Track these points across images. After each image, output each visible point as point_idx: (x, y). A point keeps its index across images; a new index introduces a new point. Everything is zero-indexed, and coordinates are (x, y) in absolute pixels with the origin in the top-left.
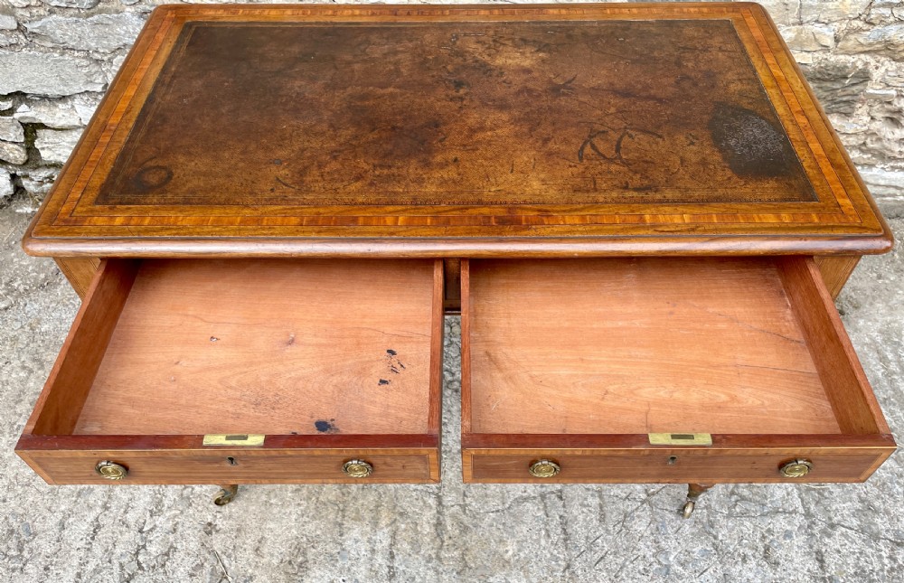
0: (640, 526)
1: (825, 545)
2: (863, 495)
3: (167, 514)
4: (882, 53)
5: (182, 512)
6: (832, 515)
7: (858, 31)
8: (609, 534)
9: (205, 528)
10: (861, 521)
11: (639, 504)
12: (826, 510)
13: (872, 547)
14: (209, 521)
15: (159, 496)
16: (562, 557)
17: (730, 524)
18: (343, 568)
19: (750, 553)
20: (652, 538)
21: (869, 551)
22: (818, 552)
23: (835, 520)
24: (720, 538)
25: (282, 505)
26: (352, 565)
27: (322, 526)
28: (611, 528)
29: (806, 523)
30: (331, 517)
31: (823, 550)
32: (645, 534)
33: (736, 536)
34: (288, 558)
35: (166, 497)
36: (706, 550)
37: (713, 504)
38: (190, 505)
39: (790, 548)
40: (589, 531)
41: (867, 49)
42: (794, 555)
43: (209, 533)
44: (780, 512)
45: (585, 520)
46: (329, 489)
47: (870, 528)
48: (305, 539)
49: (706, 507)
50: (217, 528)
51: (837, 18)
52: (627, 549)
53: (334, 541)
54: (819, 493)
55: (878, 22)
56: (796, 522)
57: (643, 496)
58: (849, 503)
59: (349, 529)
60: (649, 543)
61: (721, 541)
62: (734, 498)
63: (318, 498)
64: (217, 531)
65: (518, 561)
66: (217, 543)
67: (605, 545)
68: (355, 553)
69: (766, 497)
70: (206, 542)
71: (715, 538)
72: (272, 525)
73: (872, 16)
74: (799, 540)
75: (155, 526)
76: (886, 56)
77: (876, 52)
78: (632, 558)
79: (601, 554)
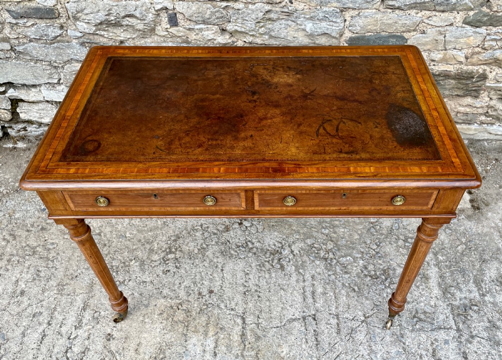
0: (360, 337)
1: (468, 348)
2: (490, 318)
3: (85, 329)
4: (494, 64)
5: (93, 327)
6: (472, 330)
7: (479, 53)
8: (342, 341)
9: (106, 337)
10: (489, 334)
11: (360, 323)
12: (469, 327)
13: (495, 349)
14: (109, 332)
15: (80, 317)
16: (315, 355)
17: (413, 335)
19: (424, 353)
20: (367, 344)
21: (493, 352)
22: (464, 353)
23: (474, 333)
24: (407, 344)
25: (152, 323)
27: (175, 336)
28: (343, 337)
29: (457, 335)
30: (181, 330)
31: (467, 352)
32: (364, 342)
33: (416, 343)
34: (154, 355)
35: (84, 318)
36: (399, 351)
37: (403, 323)
38: (98, 323)
39: (448, 350)
40: (331, 340)
41: (485, 63)
42: (450, 354)
43: (109, 340)
44: (442, 328)
45: (328, 333)
46: (180, 313)
47: (494, 338)
48: (164, 343)
49: (399, 325)
50: (114, 337)
51: (466, 47)
52: (353, 351)
53: (181, 345)
54: (465, 317)
55: (489, 48)
56: (451, 334)
57: (363, 318)
58: (482, 323)
59: (191, 338)
60: (365, 347)
61: (408, 346)
62: (415, 320)
63: (173, 319)
64: (114, 339)
65: (289, 357)
66: (113, 346)
67: (340, 348)
68: (194, 352)
69: (434, 319)
70: (107, 345)
71: (404, 344)
72: (145, 335)
73: (486, 46)
74: (453, 345)
75: (77, 335)
76: (496, 66)
77: (490, 64)
78: (356, 356)
79: (337, 353)
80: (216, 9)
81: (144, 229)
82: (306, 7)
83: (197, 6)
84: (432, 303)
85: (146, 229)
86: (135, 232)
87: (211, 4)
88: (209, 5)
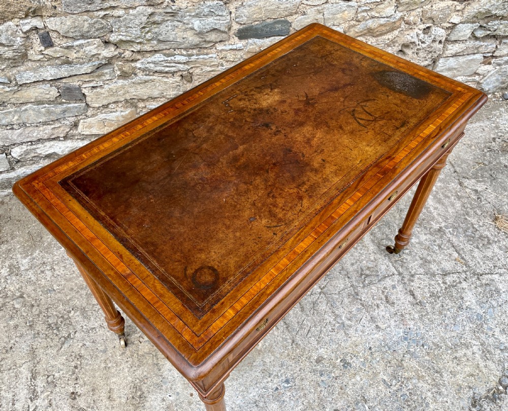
0: (323, 307)
1: (412, 286)
2: (421, 256)
3: (42, 397)
4: (368, 34)
5: (52, 392)
6: (410, 270)
7: (354, 26)
8: (309, 316)
9: (70, 397)
10: (424, 269)
11: (319, 295)
12: (407, 269)
13: (433, 280)
14: (72, 391)
15: (32, 387)
16: (288, 337)
17: (366, 291)
18: (167, 388)
19: (379, 302)
20: (331, 311)
21: (433, 283)
22: (410, 291)
23: (413, 272)
24: (363, 299)
25: (117, 365)
26: (172, 385)
27: (146, 369)
28: (308, 313)
29: (400, 278)
30: (150, 362)
31: (412, 289)
32: (327, 310)
33: (370, 296)
34: (131, 396)
35: (37, 386)
36: (358, 308)
37: (354, 283)
38: (56, 386)
39: (397, 293)
40: (298, 318)
41: (360, 34)
42: (400, 296)
43: (75, 399)
44: (387, 277)
45: (294, 313)
46: (143, 346)
47: (430, 271)
48: (138, 381)
49: (351, 286)
50: (79, 394)
51: (342, 22)
52: (320, 321)
53: (157, 375)
54: (401, 261)
55: (362, 20)
56: (395, 279)
57: (319, 290)
58: (416, 262)
59: (163, 365)
60: (330, 314)
61: (364, 301)
62: (363, 277)
63: (138, 354)
64: (79, 396)
65: (265, 348)
66: (81, 403)
67: (308, 323)
68: (172, 377)
69: (377, 272)
70: (75, 405)
71: (361, 300)
72: (114, 380)
73: (359, 18)
74: (400, 288)
75: (36, 406)
76: (369, 36)
77: (365, 34)
78: (324, 325)
79: (308, 329)
80: (94, 20)
81: (72, 276)
82: (189, 5)
83: (71, 20)
84: (372, 258)
85: (74, 275)
86: (63, 283)
87: (87, 15)
88: (86, 17)
